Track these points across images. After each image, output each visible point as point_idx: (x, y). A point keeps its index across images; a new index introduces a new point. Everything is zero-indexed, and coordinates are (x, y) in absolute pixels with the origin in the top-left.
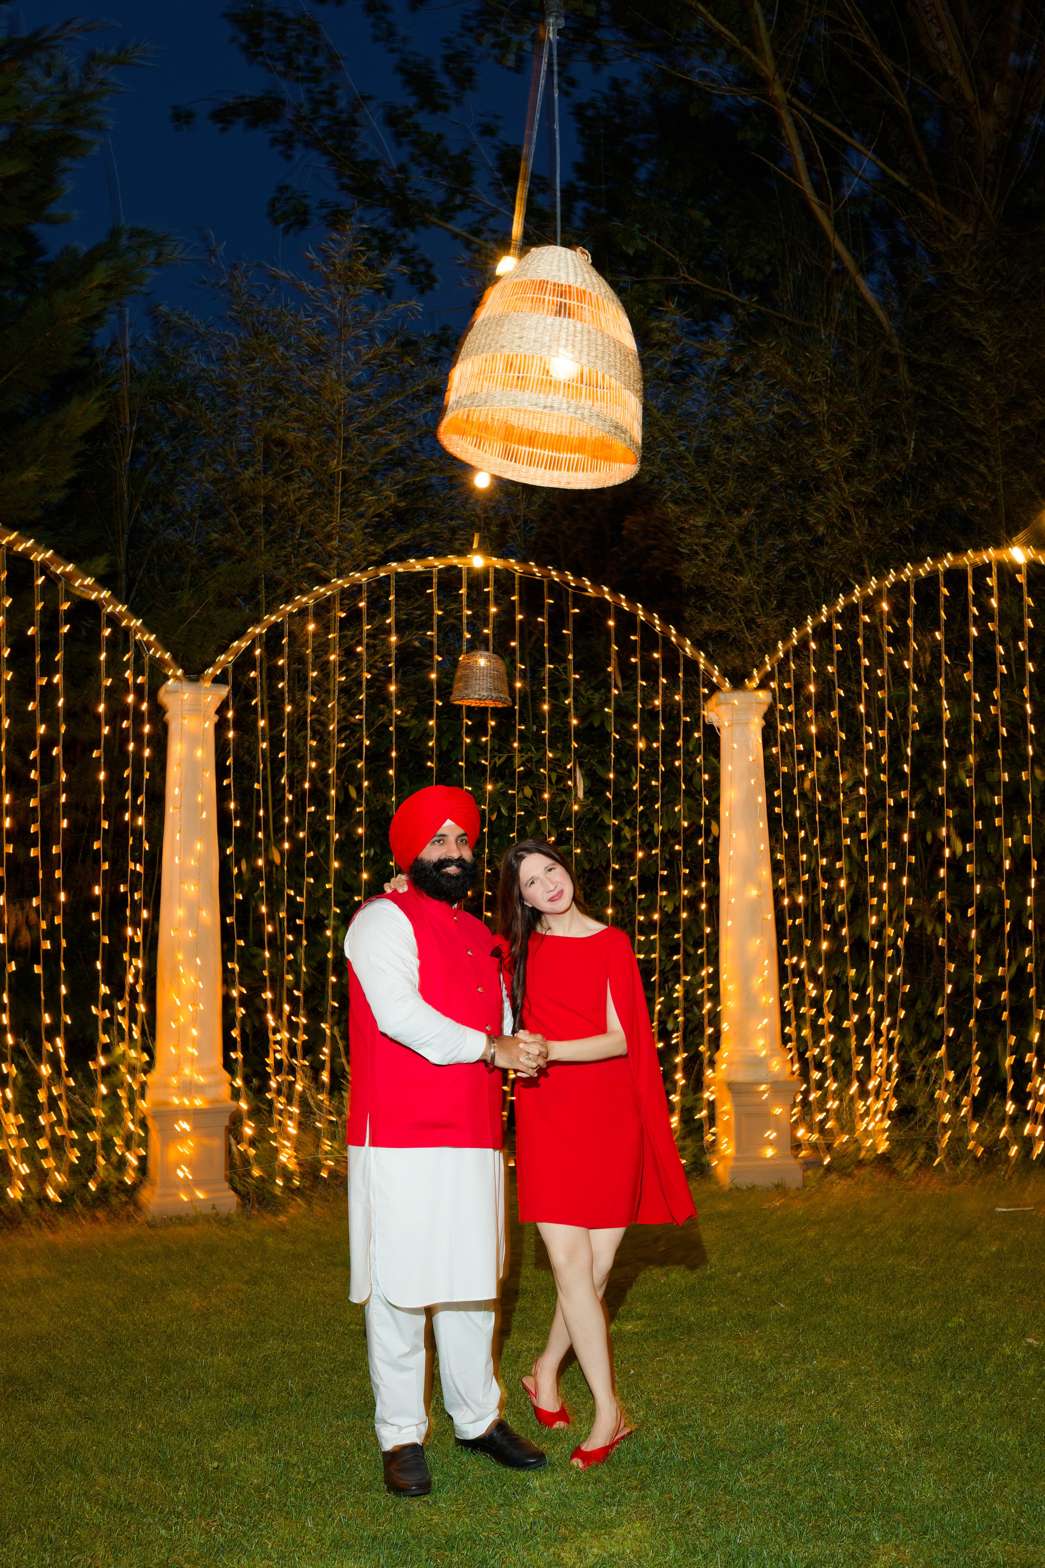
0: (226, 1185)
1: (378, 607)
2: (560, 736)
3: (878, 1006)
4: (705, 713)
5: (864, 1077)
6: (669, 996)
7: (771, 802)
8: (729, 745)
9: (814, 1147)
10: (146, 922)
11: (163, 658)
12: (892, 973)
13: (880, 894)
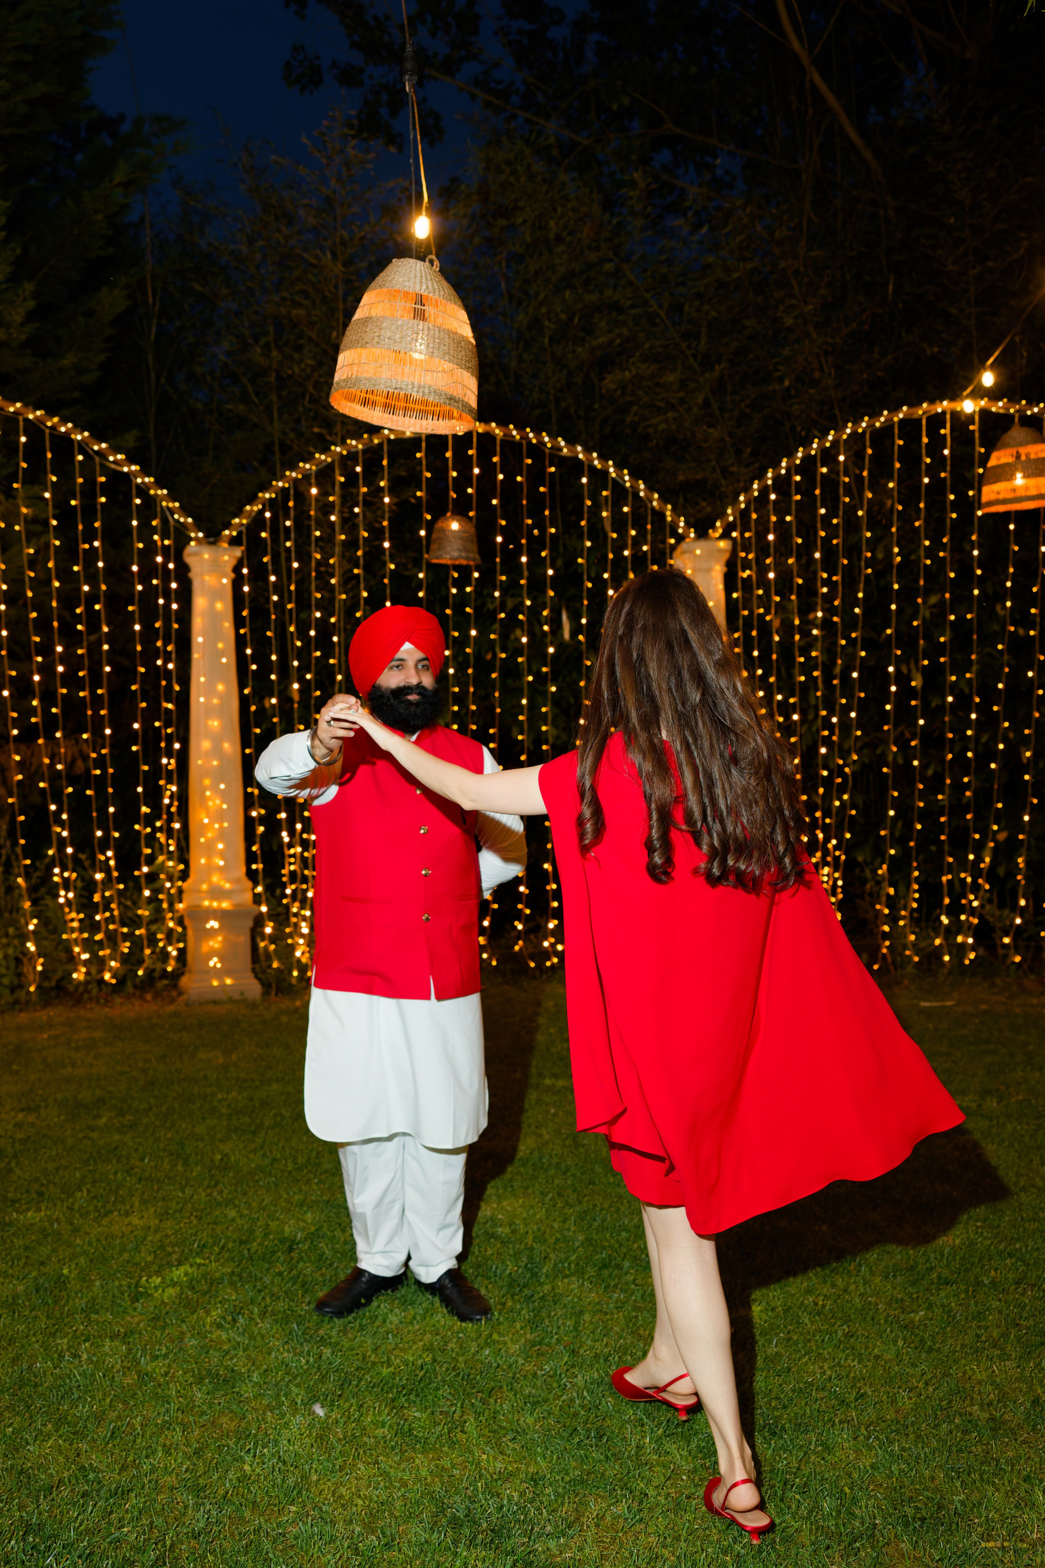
0: (251, 975)
1: (373, 470)
2: (537, 586)
4: (672, 562)
10: (178, 751)
11: (186, 522)
12: (840, 799)
13: (831, 727)
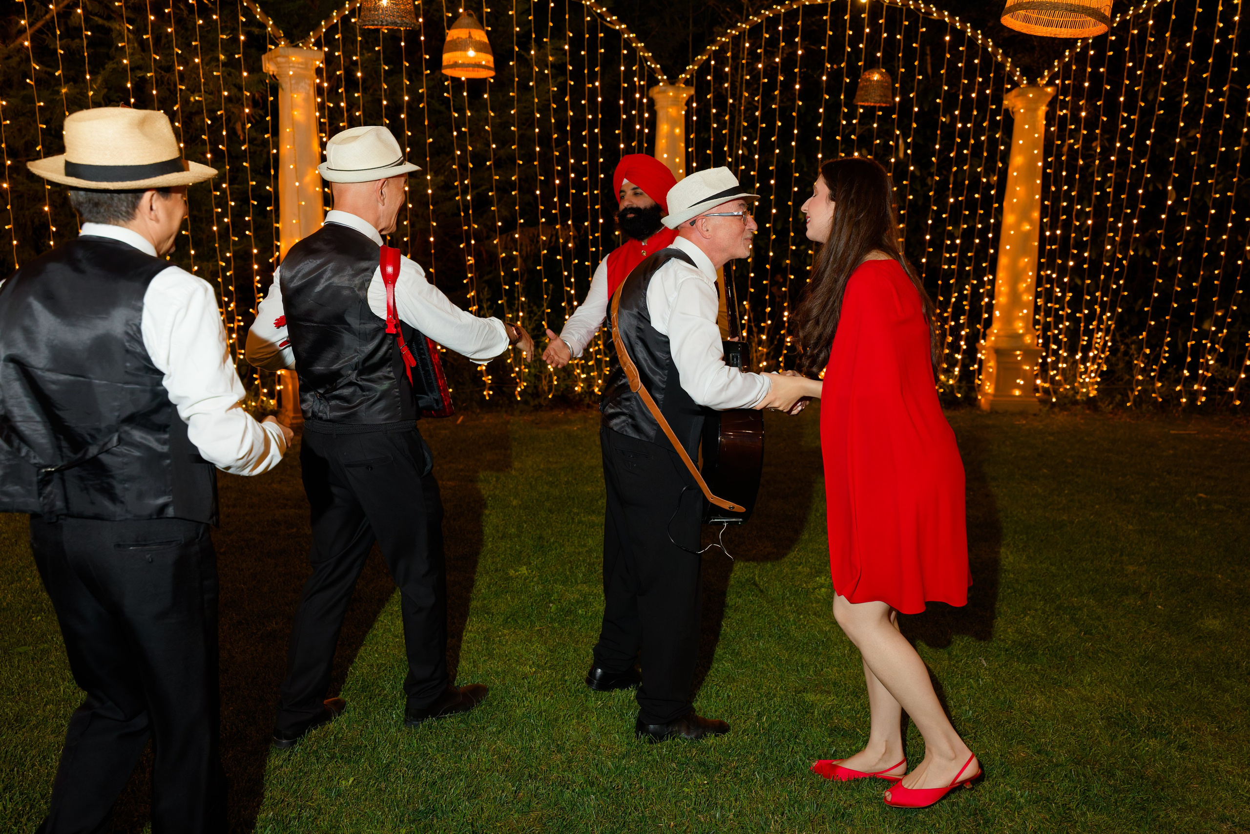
3: (1103, 305)
4: (1006, 102)
5: (1086, 349)
6: (960, 293)
7: (1047, 165)
8: (1022, 126)
9: (1046, 391)
11: (655, 67)
12: (1117, 283)
13: (1115, 230)
